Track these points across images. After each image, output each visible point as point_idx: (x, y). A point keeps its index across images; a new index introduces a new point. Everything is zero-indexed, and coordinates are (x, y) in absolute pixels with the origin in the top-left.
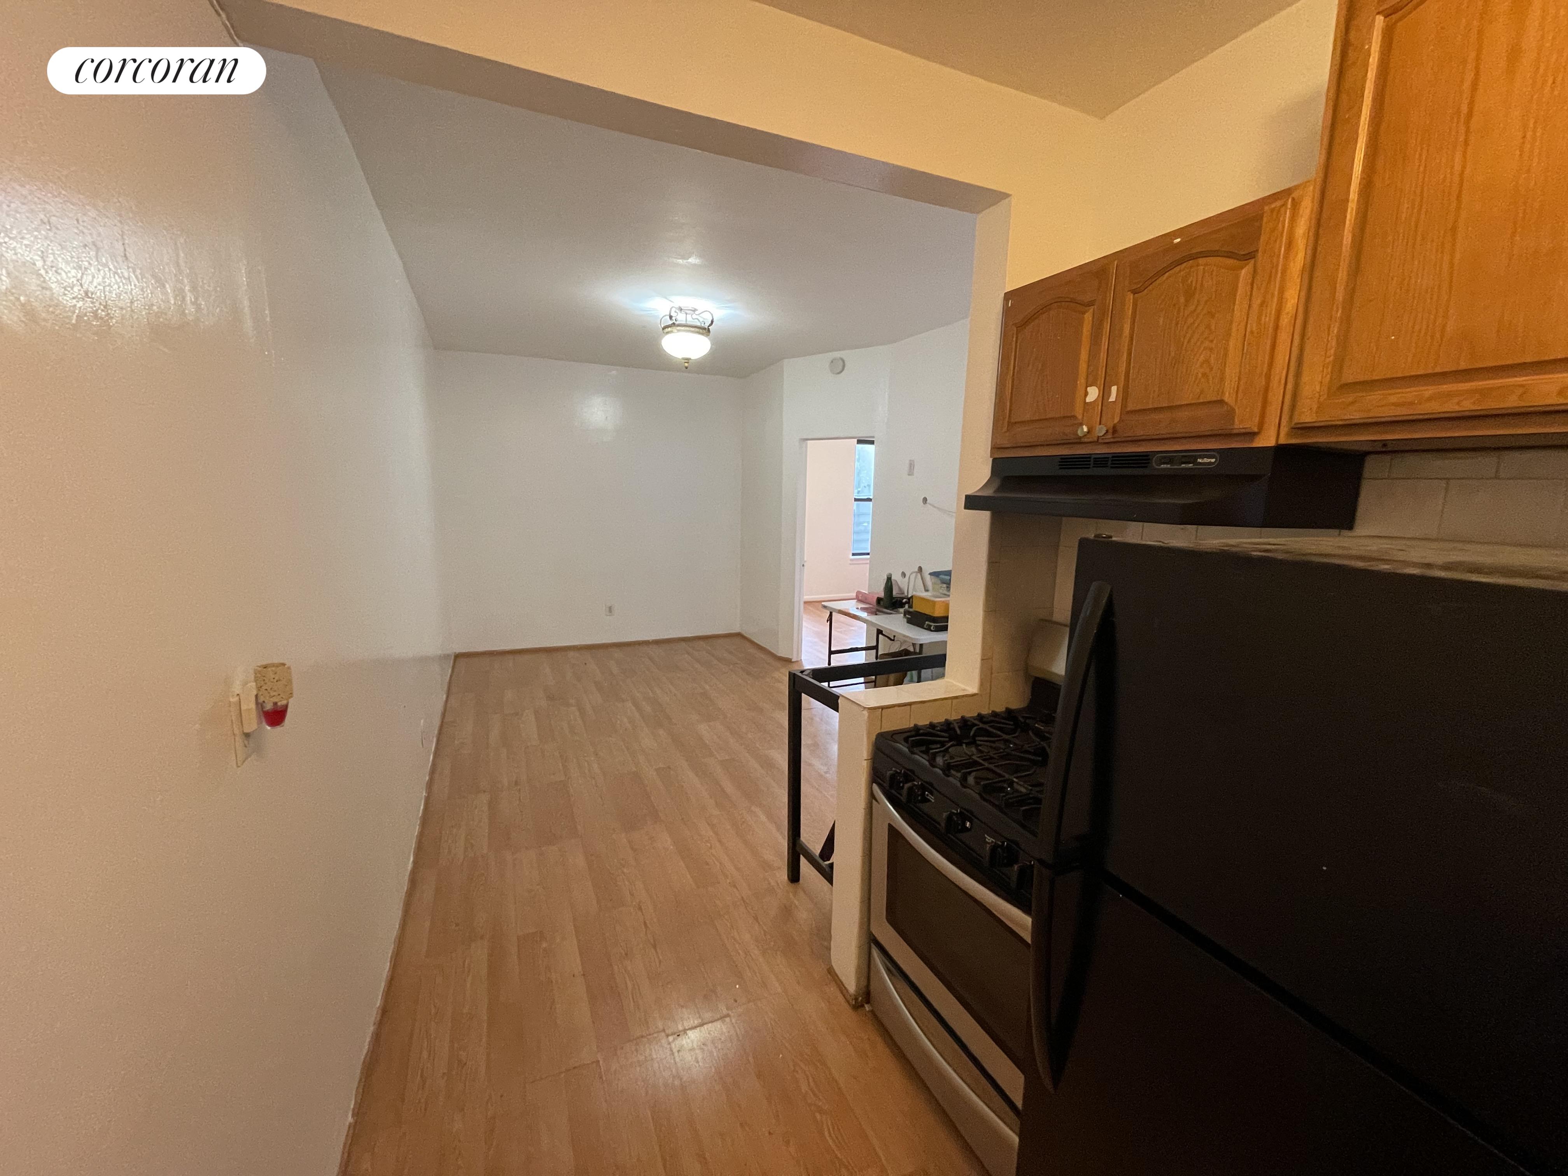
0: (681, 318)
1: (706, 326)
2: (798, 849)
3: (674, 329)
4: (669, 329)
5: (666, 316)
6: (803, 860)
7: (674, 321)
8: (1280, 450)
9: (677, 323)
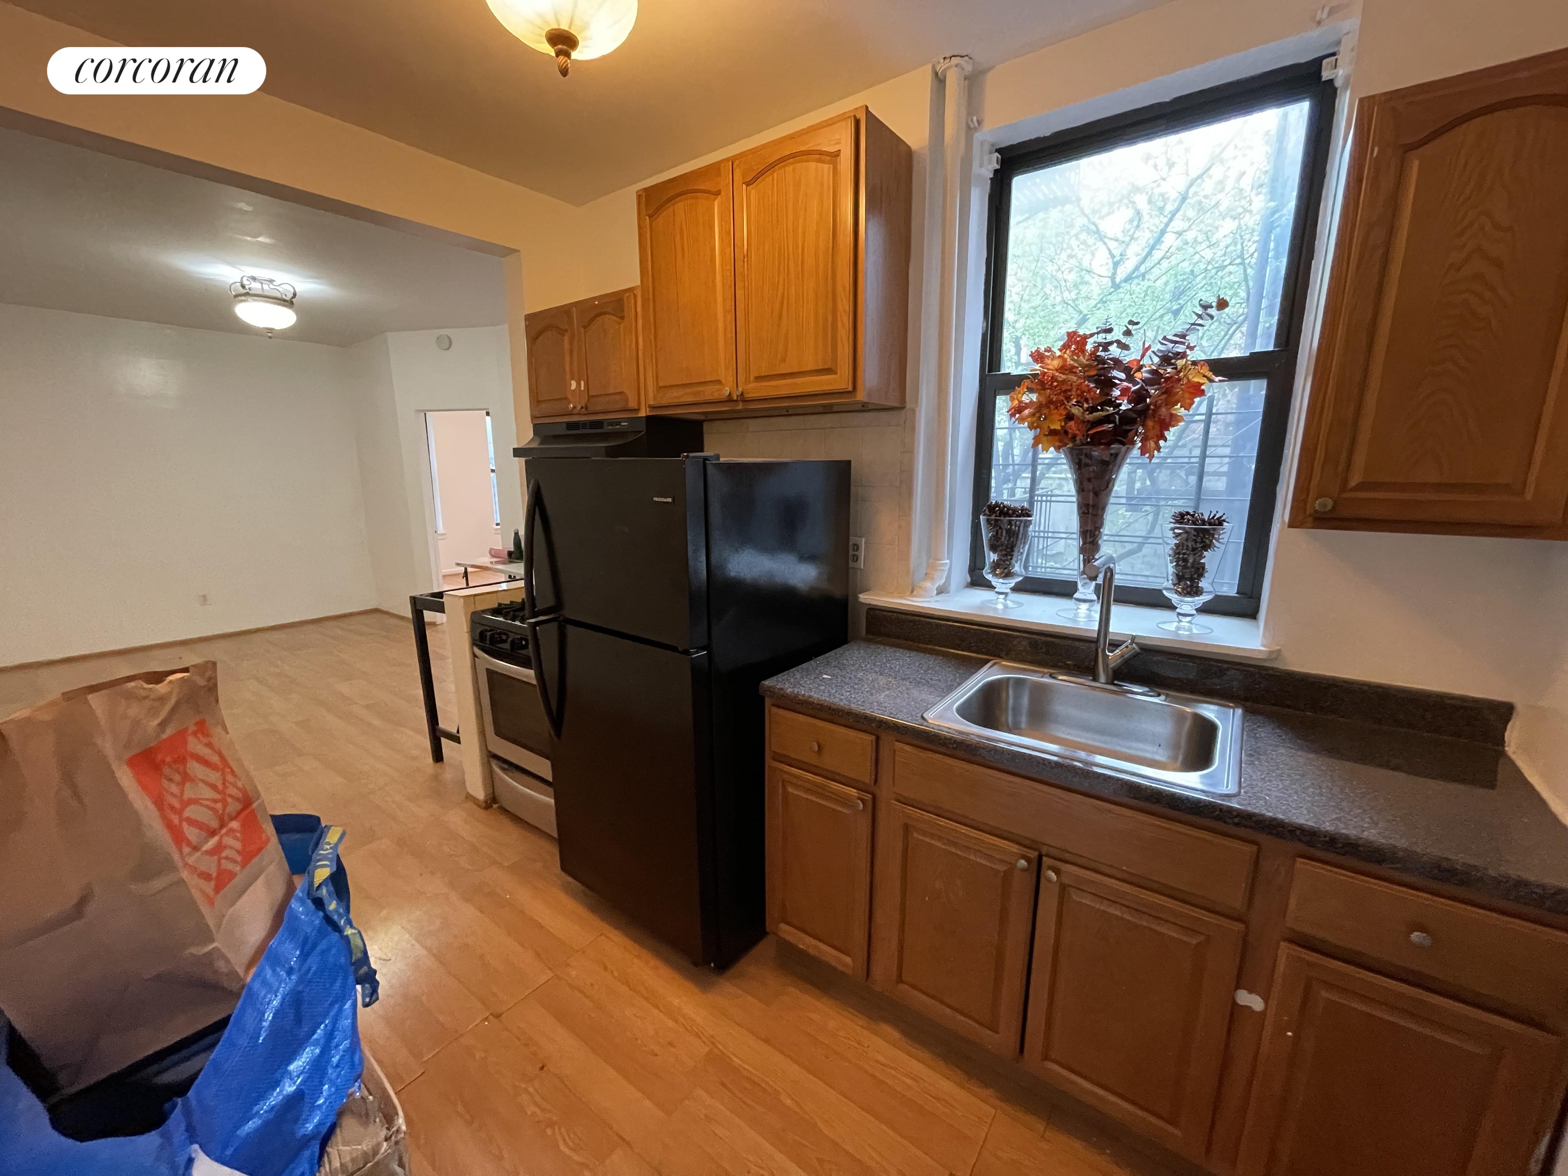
0: (256, 286)
1: (288, 298)
2: (438, 734)
3: (250, 299)
4: (243, 298)
5: (235, 283)
6: (444, 741)
7: (248, 291)
8: (648, 418)
9: (251, 292)
